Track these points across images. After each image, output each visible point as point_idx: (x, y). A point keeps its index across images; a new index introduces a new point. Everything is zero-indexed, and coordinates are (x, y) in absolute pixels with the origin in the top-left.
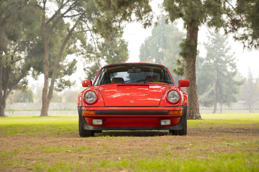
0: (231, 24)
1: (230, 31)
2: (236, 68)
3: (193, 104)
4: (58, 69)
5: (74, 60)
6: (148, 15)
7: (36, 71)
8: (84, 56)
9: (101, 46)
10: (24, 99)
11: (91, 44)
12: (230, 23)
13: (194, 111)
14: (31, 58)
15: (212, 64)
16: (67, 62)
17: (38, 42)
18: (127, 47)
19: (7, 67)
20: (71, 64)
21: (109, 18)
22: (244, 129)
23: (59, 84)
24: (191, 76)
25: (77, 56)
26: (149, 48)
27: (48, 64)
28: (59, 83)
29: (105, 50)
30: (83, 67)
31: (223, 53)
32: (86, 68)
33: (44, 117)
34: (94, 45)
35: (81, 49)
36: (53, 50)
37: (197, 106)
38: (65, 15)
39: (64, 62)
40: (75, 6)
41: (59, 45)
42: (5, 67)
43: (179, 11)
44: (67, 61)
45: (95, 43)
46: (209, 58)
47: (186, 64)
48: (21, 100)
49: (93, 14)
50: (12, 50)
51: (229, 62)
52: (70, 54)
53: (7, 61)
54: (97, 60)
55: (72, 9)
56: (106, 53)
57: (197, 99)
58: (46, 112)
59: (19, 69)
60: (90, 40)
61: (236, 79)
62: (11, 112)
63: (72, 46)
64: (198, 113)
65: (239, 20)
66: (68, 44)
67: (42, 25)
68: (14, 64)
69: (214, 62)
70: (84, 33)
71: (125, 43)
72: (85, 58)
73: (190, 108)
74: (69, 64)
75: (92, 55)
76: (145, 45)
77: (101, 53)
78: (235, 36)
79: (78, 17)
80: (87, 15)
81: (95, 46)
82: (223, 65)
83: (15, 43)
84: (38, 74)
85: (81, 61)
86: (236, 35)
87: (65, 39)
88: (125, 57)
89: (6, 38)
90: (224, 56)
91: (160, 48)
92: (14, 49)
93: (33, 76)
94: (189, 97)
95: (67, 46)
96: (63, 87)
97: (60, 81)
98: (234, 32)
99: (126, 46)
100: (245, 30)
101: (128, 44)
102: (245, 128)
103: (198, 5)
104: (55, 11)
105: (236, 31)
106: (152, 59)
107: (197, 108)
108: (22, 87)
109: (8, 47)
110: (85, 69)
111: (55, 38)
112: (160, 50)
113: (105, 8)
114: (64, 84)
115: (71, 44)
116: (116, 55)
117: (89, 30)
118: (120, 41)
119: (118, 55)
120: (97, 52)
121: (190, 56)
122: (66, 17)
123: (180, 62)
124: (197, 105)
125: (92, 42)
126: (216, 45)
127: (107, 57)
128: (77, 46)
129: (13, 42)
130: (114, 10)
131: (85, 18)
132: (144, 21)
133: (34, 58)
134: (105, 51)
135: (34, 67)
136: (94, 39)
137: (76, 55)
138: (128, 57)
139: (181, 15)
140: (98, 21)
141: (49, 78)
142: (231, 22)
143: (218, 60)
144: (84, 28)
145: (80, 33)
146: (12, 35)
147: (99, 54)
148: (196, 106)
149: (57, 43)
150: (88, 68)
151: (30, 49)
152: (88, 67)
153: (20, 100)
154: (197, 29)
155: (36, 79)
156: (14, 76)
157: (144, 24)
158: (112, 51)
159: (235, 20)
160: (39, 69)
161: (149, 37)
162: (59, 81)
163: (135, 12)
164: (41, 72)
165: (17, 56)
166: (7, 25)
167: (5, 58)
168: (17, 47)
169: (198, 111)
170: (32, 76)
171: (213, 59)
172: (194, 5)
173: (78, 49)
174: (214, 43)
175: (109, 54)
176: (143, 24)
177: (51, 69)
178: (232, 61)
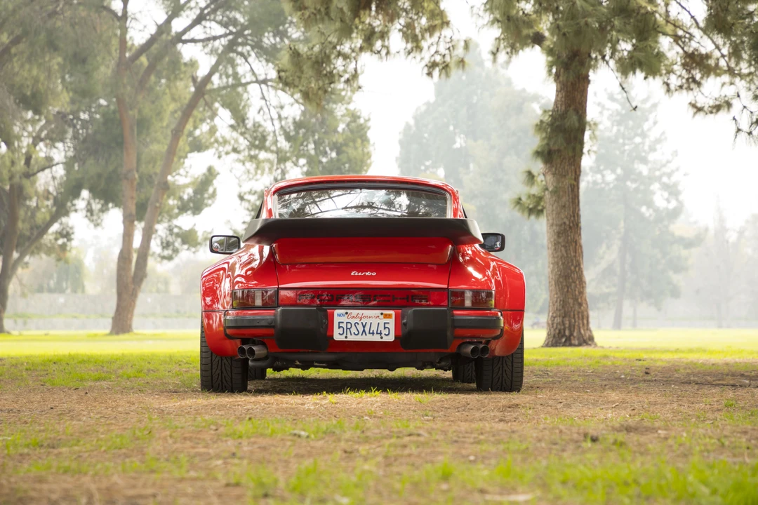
0: (684, 65)
1: (681, 87)
2: (681, 198)
3: (571, 301)
4: (163, 195)
5: (210, 169)
6: (439, 38)
7: (97, 201)
8: (241, 157)
9: (292, 128)
10: (59, 282)
11: (262, 123)
12: (679, 63)
13: (573, 321)
14: (84, 163)
15: (612, 185)
16: (189, 174)
17: (103, 115)
18: (366, 132)
19: (12, 186)
20: (199, 180)
21: (324, 45)
22: (746, 374)
23: (164, 241)
24: (567, 217)
25: (219, 157)
26: (426, 135)
27: (135, 179)
28: (164, 236)
29: (301, 139)
30: (237, 191)
31: (643, 154)
32: (245, 194)
33: (122, 337)
34: (268, 127)
35: (231, 136)
36: (148, 140)
37: (582, 308)
38: (184, 38)
39: (179, 174)
40: (214, 11)
41: (165, 124)
42: (7, 187)
43: (532, 27)
44: (187, 172)
45: (272, 119)
46: (602, 168)
47: (552, 184)
48: (48, 285)
49: (266, 34)
50: (28, 137)
51: (659, 179)
52: (199, 151)
53: (13, 169)
54: (279, 171)
55: (206, 20)
56: (306, 148)
57: (583, 287)
58: (129, 322)
59: (47, 195)
60: (259, 112)
61: (679, 228)
62: (20, 321)
63: (205, 127)
64: (586, 328)
65: (708, 56)
66: (195, 122)
67: (118, 65)
68: (32, 178)
69: (617, 179)
70: (240, 89)
71: (362, 121)
72: (244, 164)
73: (562, 311)
74: (193, 180)
75: (263, 155)
76: (414, 129)
77: (292, 150)
78: (693, 102)
79: (224, 41)
80: (249, 38)
81: (273, 130)
82: (642, 187)
83: (37, 117)
84: (104, 209)
85: (231, 171)
86: (697, 99)
87: (185, 106)
88: (362, 161)
89: (10, 102)
90: (644, 161)
91: (460, 137)
92: (34, 134)
93: (89, 214)
94: (561, 280)
95: (189, 127)
96: (175, 248)
97: (167, 229)
98: (692, 89)
99: (363, 129)
100: (723, 84)
101: (369, 124)
102: (747, 372)
103: (592, 8)
104: (157, 24)
105: (696, 86)
106: (435, 170)
107: (582, 312)
108: (56, 247)
109: (16, 129)
110: (242, 194)
111: (153, 102)
112: (459, 142)
113: (315, 15)
114: (179, 240)
115: (203, 120)
116: (334, 155)
117: (257, 81)
118: (348, 115)
119: (341, 156)
120: (279, 145)
121: (563, 159)
122: (189, 44)
123: (535, 178)
124: (584, 305)
125: (265, 117)
126: (622, 129)
127: (307, 163)
128: (219, 127)
129: (30, 114)
130: (342, 21)
131: (244, 44)
132: (427, 55)
133: (91, 161)
134: (302, 144)
135: (91, 190)
136: (271, 109)
137: (217, 155)
138: (369, 161)
139: (538, 39)
140: (293, 53)
141: (136, 223)
142: (683, 61)
143: (628, 174)
144: (242, 76)
145: (229, 89)
146: (29, 93)
147: (286, 153)
148: (580, 308)
149: (161, 120)
150: (250, 193)
151: (80, 137)
152: (251, 190)
153: (45, 286)
154: (586, 80)
155: (97, 225)
156: (33, 216)
157: (426, 65)
158: (324, 145)
159: (696, 53)
160: (107, 193)
161: (428, 104)
162: (165, 230)
163: (400, 30)
164: (110, 205)
165: (42, 155)
166: (15, 65)
167: (8, 163)
168: (41, 130)
169: (585, 322)
170: (86, 216)
171: (613, 171)
172: (579, 9)
173: (223, 137)
174: (615, 123)
175: (313, 152)
176: (424, 63)
177: (143, 196)
178: (669, 175)
